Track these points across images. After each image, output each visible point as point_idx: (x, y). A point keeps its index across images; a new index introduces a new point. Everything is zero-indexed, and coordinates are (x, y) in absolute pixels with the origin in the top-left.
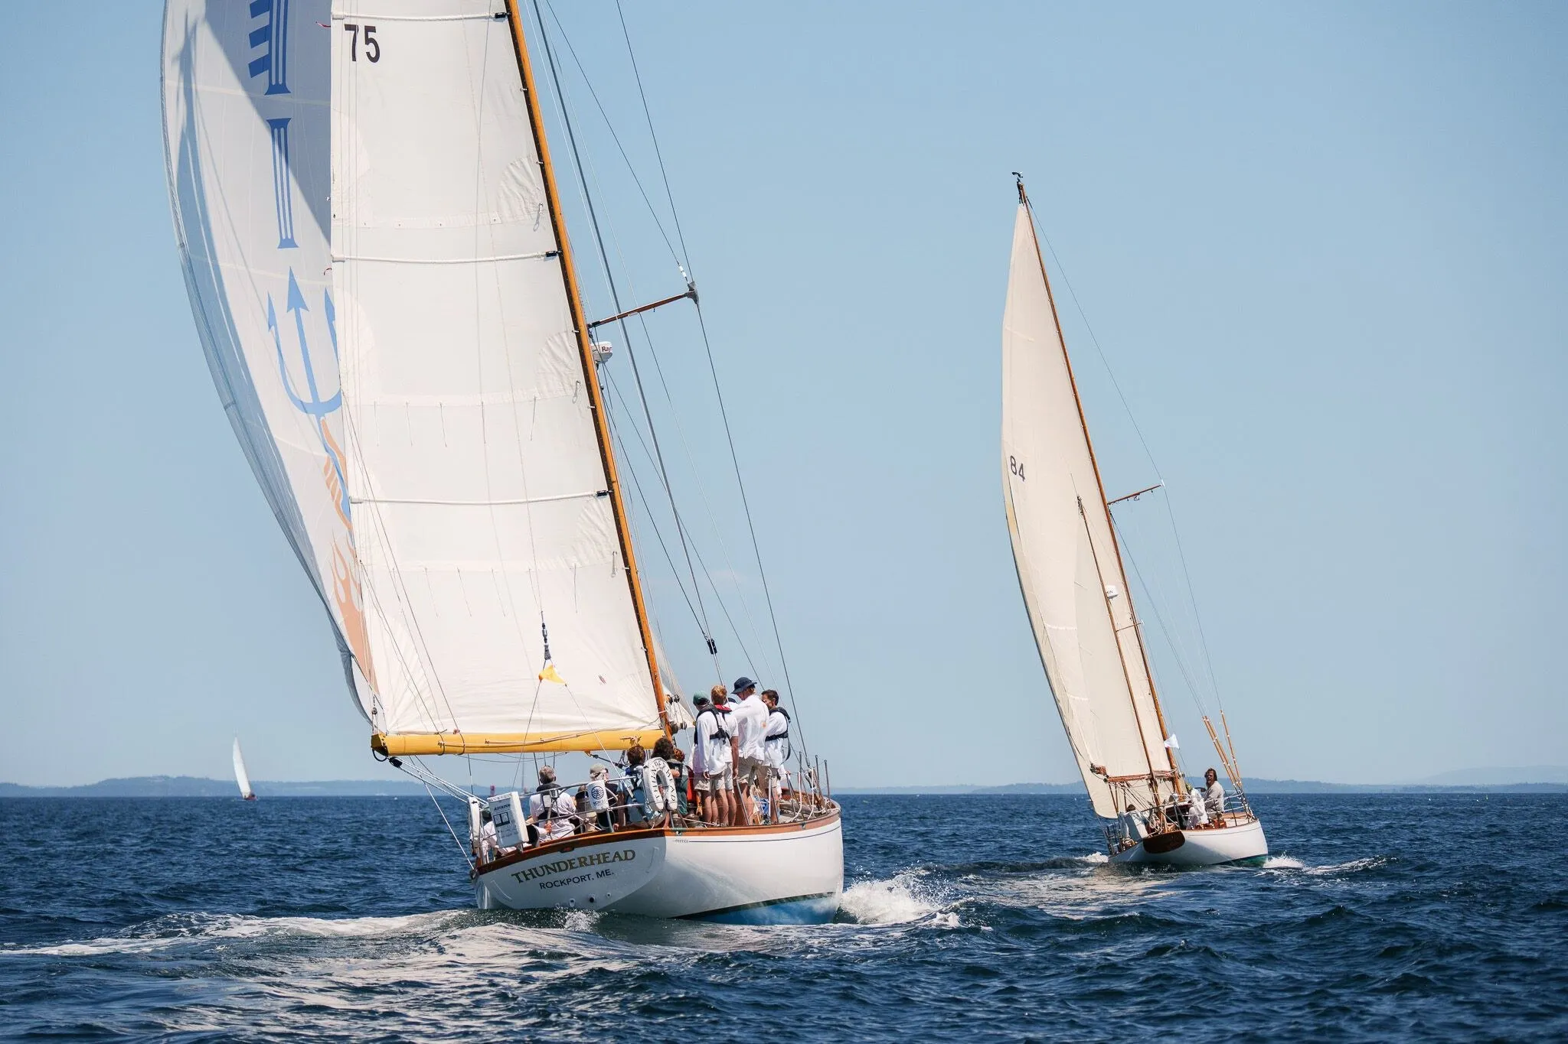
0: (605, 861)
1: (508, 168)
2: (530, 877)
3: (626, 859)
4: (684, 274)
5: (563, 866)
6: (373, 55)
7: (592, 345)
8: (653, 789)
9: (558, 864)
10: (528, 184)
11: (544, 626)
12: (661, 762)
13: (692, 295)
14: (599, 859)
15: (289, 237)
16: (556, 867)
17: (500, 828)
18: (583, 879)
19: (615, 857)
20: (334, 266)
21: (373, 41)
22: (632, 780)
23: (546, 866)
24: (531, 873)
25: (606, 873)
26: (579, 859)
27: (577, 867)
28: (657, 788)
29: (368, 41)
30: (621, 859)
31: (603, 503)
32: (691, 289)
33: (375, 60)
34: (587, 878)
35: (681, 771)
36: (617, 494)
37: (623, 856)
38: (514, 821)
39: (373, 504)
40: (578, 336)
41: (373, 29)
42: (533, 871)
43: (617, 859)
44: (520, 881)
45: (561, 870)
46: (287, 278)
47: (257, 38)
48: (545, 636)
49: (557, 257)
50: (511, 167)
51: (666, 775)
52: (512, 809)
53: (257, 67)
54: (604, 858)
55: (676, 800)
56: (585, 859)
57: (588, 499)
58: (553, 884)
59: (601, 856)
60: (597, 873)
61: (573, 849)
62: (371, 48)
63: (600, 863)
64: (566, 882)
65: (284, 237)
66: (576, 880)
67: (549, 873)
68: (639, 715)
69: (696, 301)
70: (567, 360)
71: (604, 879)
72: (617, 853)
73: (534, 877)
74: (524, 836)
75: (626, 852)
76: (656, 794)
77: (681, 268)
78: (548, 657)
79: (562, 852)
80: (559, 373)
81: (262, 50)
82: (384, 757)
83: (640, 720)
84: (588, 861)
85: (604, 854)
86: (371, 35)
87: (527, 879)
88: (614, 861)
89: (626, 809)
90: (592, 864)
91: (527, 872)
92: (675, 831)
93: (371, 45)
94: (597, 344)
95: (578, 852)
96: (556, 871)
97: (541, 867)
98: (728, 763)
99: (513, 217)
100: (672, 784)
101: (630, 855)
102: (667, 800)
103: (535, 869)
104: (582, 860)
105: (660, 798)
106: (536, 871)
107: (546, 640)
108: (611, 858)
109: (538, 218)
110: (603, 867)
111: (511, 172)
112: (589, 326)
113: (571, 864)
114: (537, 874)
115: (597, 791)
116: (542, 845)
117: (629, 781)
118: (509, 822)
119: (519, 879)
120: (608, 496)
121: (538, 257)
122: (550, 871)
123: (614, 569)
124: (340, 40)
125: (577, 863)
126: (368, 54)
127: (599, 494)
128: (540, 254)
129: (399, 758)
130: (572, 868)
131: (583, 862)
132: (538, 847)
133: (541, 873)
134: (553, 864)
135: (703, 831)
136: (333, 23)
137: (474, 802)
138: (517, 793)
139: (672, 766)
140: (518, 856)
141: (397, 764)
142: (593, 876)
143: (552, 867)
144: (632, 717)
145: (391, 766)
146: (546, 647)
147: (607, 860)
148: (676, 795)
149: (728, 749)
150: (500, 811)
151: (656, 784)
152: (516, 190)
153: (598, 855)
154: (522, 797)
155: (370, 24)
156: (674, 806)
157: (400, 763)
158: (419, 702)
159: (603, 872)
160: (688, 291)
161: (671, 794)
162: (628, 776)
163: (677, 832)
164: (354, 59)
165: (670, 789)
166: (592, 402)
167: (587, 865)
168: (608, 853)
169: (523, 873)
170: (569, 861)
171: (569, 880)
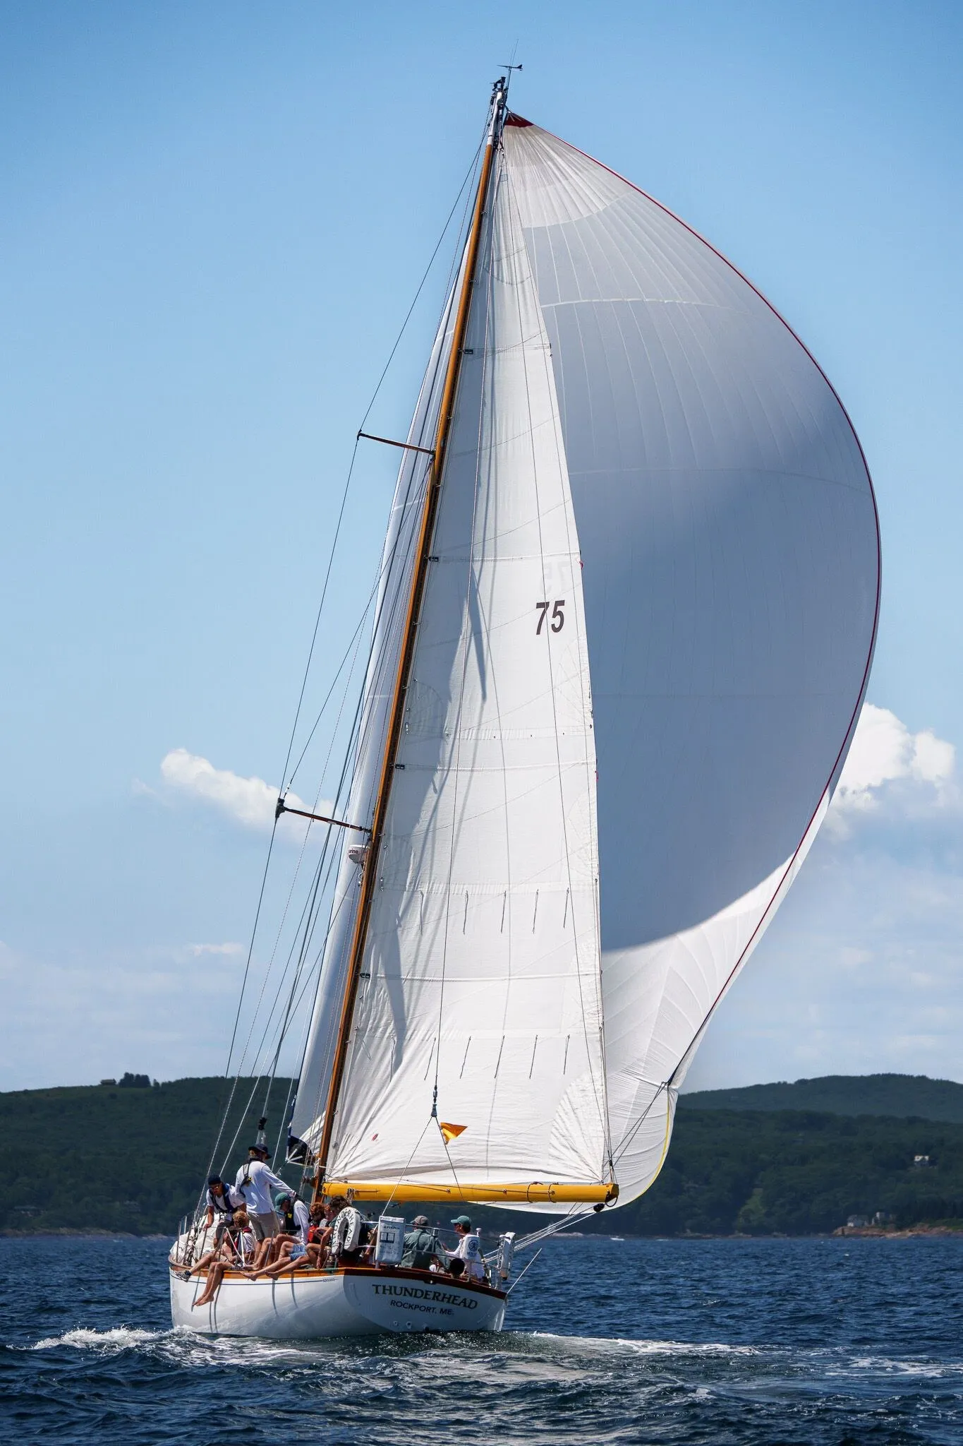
0: (453, 1303)
2: (387, 1292)
3: (469, 1307)
5: (419, 1294)
9: (416, 1290)
16: (414, 1293)
18: (428, 1309)
19: (462, 1302)
24: (390, 1290)
25: (448, 1312)
26: (435, 1293)
27: (429, 1299)
30: (465, 1306)
34: (431, 1310)
37: (468, 1303)
42: (393, 1289)
43: (462, 1304)
44: (377, 1292)
45: (415, 1296)
54: (454, 1299)
56: (440, 1294)
59: (453, 1297)
60: (442, 1310)
63: (448, 1302)
64: (414, 1307)
66: (423, 1309)
67: (405, 1295)
71: (445, 1316)
72: (465, 1299)
73: (391, 1295)
75: (472, 1301)
84: (440, 1298)
87: (384, 1293)
88: (459, 1305)
90: (442, 1301)
91: (387, 1288)
95: (437, 1287)
96: (411, 1295)
97: (402, 1288)
101: (473, 1305)
103: (395, 1288)
104: (437, 1295)
108: (458, 1302)
110: (445, 1305)
113: (426, 1294)
114: (394, 1292)
119: (378, 1290)
122: (407, 1294)
125: (431, 1295)
130: (426, 1298)
131: (436, 1296)
133: (398, 1292)
134: (412, 1289)
142: (438, 1310)
143: (410, 1291)
147: (455, 1302)
167: (438, 1300)
168: (459, 1297)
169: (384, 1287)
170: (427, 1291)
171: (417, 1306)
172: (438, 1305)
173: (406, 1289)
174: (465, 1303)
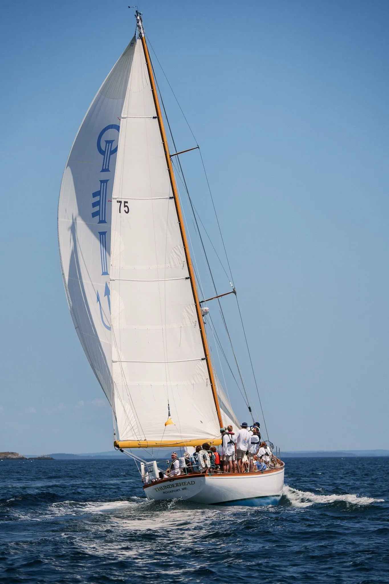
0: (185, 485)
1: (173, 249)
2: (160, 490)
3: (192, 484)
4: (232, 285)
5: (171, 486)
6: (127, 211)
7: (201, 309)
8: (201, 461)
9: (169, 485)
10: (179, 254)
11: (169, 405)
12: (205, 452)
13: (234, 292)
14: (182, 484)
15: (106, 271)
16: (168, 487)
17: (149, 473)
18: (177, 490)
19: (188, 483)
20: (111, 282)
21: (127, 206)
22: (195, 457)
23: (165, 486)
26: (176, 484)
28: (203, 460)
29: (125, 206)
30: (190, 484)
31: (203, 362)
32: (234, 290)
33: (127, 213)
34: (179, 490)
35: (212, 454)
36: (208, 359)
37: (191, 483)
38: (154, 471)
39: (120, 362)
40: (196, 306)
41: (127, 202)
42: (161, 488)
43: (189, 484)
44: (157, 491)
45: (170, 488)
46: (105, 285)
47: (94, 205)
48: (169, 408)
49: (189, 279)
50: (174, 249)
51: (207, 456)
52: (154, 467)
53: (94, 215)
54: (184, 484)
55: (210, 464)
56: (178, 484)
57: (198, 360)
60: (182, 489)
61: (174, 481)
62: (126, 209)
63: (183, 485)
64: (172, 491)
65: (104, 272)
66: (175, 491)
67: (166, 488)
68: (214, 434)
69: (235, 294)
70: (192, 314)
71: (185, 491)
72: (189, 482)
73: (161, 490)
74: (158, 476)
75: (192, 482)
76: (202, 463)
77: (231, 283)
78: (169, 415)
79: (170, 481)
80: (189, 318)
81: (97, 209)
82: (118, 449)
83: (214, 436)
84: (179, 485)
85: (184, 482)
86: (126, 204)
87: (159, 490)
88: (188, 485)
89: (193, 467)
90: (180, 486)
91: (159, 488)
92: (209, 475)
93: (126, 208)
94: (203, 308)
95: (176, 482)
96: (168, 488)
97: (163, 486)
98: (233, 452)
99: (175, 265)
100: (208, 459)
101: (193, 483)
102: (206, 464)
103: (161, 487)
105: (204, 464)
106: (162, 488)
107: (169, 410)
108: (187, 484)
109: (183, 266)
111: (174, 250)
112: (200, 303)
113: (173, 486)
114: (162, 489)
115: (182, 461)
116: (165, 479)
117: (194, 458)
118: (152, 471)
119: (156, 490)
120: (205, 360)
121: (183, 279)
122: (167, 488)
123: (207, 384)
124: (115, 206)
126: (125, 211)
127: (202, 359)
128: (184, 278)
129: (123, 449)
130: (174, 487)
131: (177, 485)
132: (163, 479)
133: (163, 488)
134: (167, 486)
135: (220, 475)
136: (113, 200)
137: (142, 464)
138: (155, 461)
139: (209, 453)
140: (156, 483)
141: (122, 451)
142: (181, 489)
144: (212, 435)
145: (120, 451)
146: (169, 412)
148: (210, 463)
149: (233, 447)
150: (150, 468)
151: (203, 459)
152: (175, 256)
153: (182, 483)
154: (157, 463)
155: (126, 200)
156: (209, 466)
157: (123, 451)
158: (132, 430)
159: (184, 488)
160: (233, 291)
161: (208, 462)
162: (193, 456)
163: (210, 475)
164: (120, 212)
165: (208, 461)
166: (200, 328)
167: (179, 486)
168: (186, 482)
169: (158, 488)
170: (173, 484)
171: (173, 491)
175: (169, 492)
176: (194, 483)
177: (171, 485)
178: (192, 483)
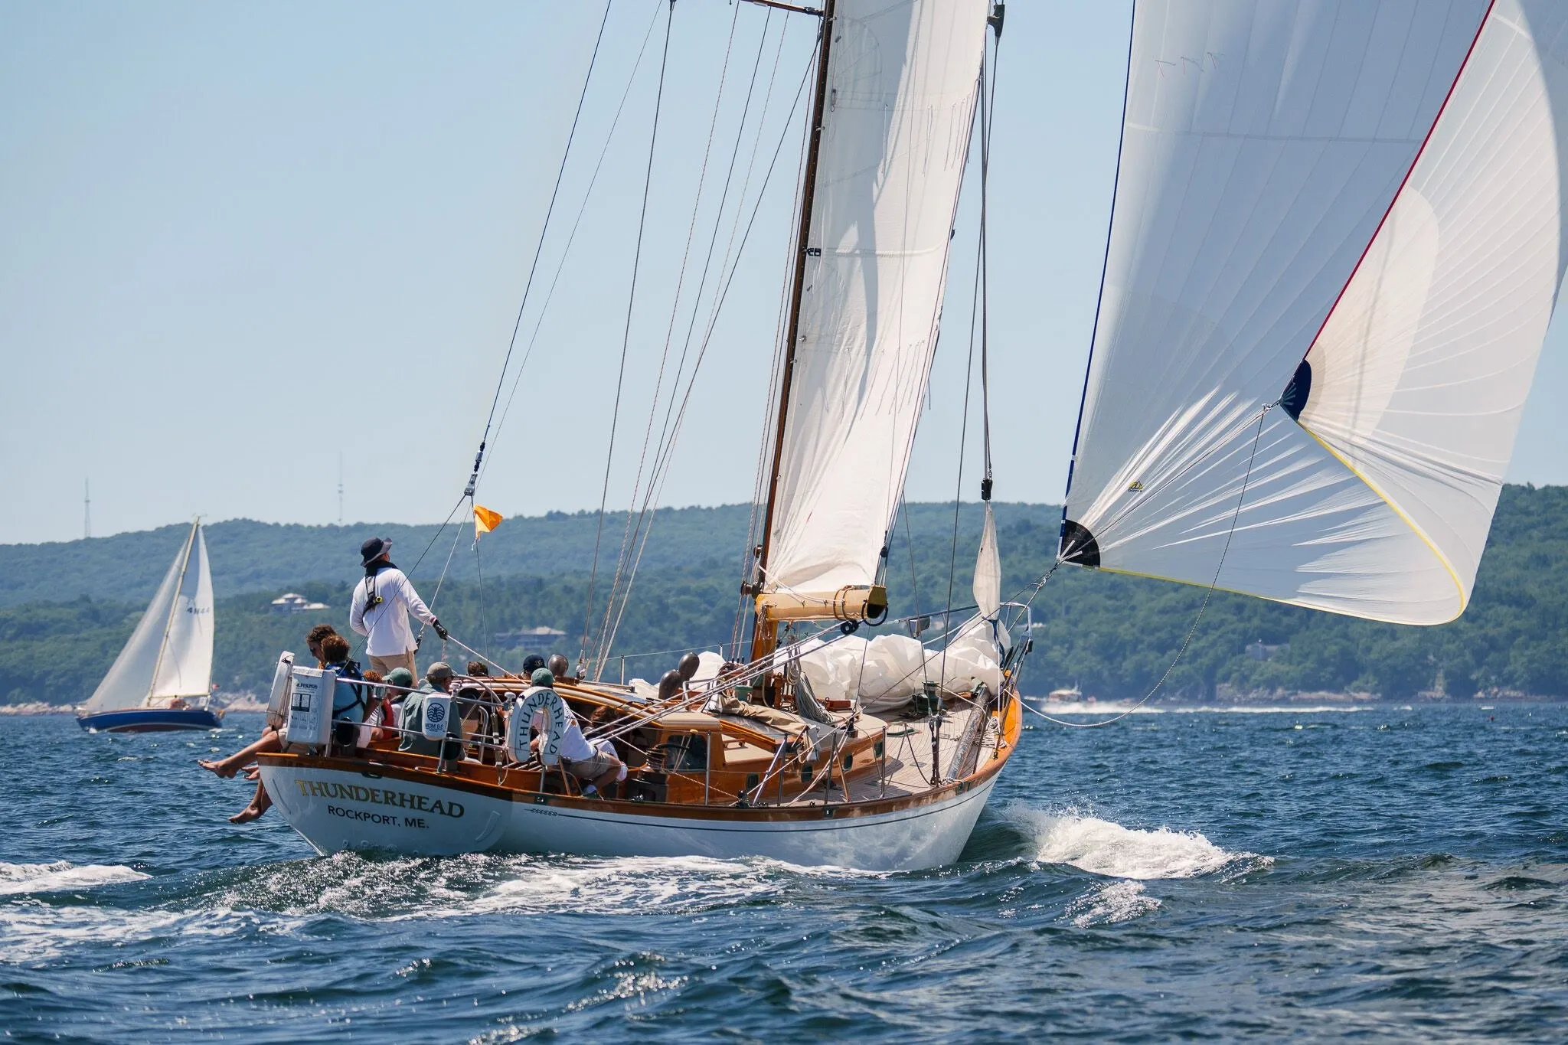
0: (420, 808)
2: (318, 792)
3: (450, 814)
5: (362, 794)
9: (357, 788)
14: (412, 801)
16: (351, 792)
18: (385, 819)
19: (435, 806)
23: (340, 786)
24: (320, 789)
25: (419, 823)
26: (386, 793)
27: (380, 802)
30: (442, 812)
34: (391, 822)
37: (446, 810)
42: (323, 786)
43: (438, 811)
45: (358, 798)
48: (479, 462)
54: (420, 803)
56: (394, 795)
58: (346, 813)
59: (416, 800)
60: (406, 820)
61: (379, 777)
63: (412, 807)
64: (362, 815)
66: (377, 819)
67: (343, 797)
71: (415, 831)
72: (439, 802)
73: (322, 794)
75: (451, 805)
78: (470, 492)
79: (366, 774)
84: (397, 800)
85: (420, 798)
87: (314, 794)
88: (432, 811)
90: (402, 805)
91: (316, 785)
92: (532, 799)
95: (386, 781)
96: (351, 796)
97: (334, 785)
101: (456, 811)
103: (326, 785)
104: (390, 795)
106: (326, 787)
107: (477, 467)
108: (430, 804)
110: (416, 814)
113: (374, 796)
114: (329, 792)
118: (310, 709)
119: (304, 789)
122: (345, 794)
125: (381, 797)
130: (374, 800)
131: (389, 798)
133: (332, 791)
134: (350, 787)
142: (400, 821)
143: (348, 790)
147: (424, 806)
153: (412, 797)
159: (414, 821)
163: (536, 801)
167: (394, 804)
168: (427, 798)
169: (311, 783)
170: (373, 791)
171: (366, 816)
172: (402, 813)
173: (341, 788)
174: (441, 807)
175: (353, 815)
176: (462, 813)
177: (365, 790)
178: (451, 809)
